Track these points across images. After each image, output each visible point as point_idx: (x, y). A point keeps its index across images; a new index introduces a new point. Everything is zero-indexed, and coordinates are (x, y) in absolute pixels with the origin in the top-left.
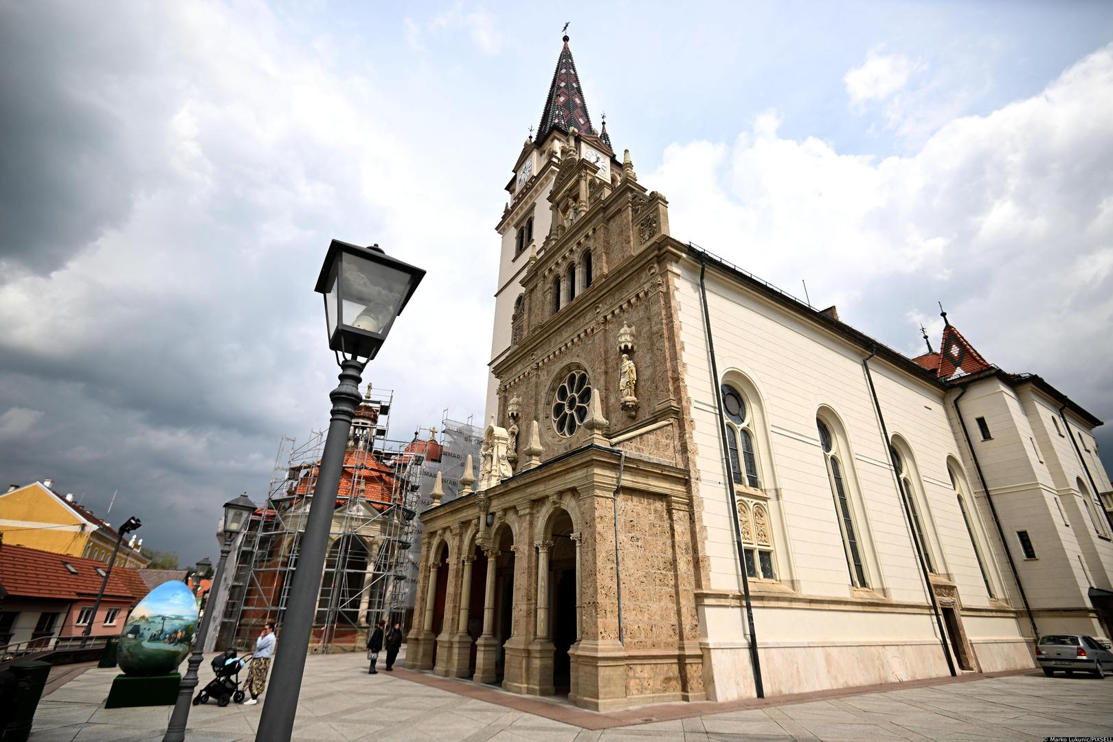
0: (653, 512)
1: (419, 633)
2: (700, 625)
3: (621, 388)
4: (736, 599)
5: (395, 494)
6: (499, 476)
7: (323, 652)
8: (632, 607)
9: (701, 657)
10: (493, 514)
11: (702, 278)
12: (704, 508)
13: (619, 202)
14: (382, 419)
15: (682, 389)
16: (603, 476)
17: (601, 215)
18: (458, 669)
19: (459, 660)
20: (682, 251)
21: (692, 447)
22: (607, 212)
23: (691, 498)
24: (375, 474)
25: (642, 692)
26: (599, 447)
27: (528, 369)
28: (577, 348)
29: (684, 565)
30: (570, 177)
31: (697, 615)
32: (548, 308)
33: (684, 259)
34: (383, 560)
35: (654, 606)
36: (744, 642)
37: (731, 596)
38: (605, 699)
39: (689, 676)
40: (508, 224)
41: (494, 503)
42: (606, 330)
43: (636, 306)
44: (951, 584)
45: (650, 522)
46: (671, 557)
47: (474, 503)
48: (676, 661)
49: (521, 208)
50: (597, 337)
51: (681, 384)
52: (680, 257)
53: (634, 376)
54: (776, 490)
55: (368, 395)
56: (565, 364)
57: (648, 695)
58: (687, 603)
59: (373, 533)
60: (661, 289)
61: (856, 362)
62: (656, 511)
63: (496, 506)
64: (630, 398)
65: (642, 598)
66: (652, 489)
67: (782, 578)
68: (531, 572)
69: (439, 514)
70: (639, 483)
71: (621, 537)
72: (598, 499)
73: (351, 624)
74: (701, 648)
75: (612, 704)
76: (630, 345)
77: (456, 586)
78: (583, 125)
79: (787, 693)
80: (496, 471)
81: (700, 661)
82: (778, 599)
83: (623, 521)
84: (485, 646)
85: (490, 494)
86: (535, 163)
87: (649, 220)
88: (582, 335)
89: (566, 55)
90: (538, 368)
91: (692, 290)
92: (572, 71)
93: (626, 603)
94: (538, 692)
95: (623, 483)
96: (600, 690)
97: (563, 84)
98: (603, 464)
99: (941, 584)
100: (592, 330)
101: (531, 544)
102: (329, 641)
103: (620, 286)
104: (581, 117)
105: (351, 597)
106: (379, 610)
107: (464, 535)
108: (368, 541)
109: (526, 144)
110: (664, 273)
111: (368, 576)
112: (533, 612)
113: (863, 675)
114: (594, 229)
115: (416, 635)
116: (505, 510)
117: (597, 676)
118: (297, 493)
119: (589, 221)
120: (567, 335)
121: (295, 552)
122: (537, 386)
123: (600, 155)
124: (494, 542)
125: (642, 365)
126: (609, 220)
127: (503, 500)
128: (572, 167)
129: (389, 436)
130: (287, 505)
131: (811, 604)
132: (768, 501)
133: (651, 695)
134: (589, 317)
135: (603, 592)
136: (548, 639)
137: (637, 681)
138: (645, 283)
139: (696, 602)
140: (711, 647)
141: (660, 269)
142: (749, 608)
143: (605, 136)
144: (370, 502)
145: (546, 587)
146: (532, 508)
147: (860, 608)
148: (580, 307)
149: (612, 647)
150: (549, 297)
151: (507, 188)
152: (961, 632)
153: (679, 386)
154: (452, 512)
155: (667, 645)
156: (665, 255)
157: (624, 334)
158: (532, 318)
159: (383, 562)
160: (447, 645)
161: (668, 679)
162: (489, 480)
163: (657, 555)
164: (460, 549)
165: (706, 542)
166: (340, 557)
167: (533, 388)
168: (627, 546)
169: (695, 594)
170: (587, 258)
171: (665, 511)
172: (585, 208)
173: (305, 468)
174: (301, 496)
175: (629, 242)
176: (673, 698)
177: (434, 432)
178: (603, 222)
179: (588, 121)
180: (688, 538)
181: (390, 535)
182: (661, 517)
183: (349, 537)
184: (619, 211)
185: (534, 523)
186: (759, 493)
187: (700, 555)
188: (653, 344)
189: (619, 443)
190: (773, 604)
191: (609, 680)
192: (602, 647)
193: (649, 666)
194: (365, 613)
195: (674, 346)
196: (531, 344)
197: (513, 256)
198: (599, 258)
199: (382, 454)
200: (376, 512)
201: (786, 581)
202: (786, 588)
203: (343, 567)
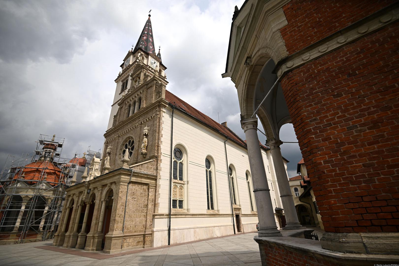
0: (142, 189)
1: (59, 233)
2: (152, 225)
3: (142, 147)
4: (167, 216)
5: (61, 179)
6: (94, 176)
7: (20, 243)
8: (129, 220)
9: (151, 234)
10: (90, 189)
11: (173, 113)
12: (160, 188)
13: (152, 83)
14: (59, 149)
15: (159, 150)
16: (125, 178)
17: (146, 86)
18: (71, 245)
19: (72, 241)
20: (166, 104)
21: (160, 168)
22: (148, 86)
23: (156, 185)
24: (52, 171)
25: (128, 247)
26: (124, 169)
27: (116, 137)
28: (132, 131)
29: (150, 206)
30: (138, 70)
31: (153, 221)
32: (126, 115)
33: (167, 107)
34: (53, 205)
35: (138, 219)
36: (167, 228)
37: (165, 215)
38: (113, 250)
39: (146, 240)
40: (119, 80)
41: (91, 185)
42: (141, 127)
43: (151, 120)
44: (240, 208)
45: (140, 192)
46: (147, 204)
47: (84, 185)
48: (143, 236)
49: (125, 75)
50: (138, 129)
51: (159, 148)
52: (166, 106)
53: (146, 144)
54: (188, 181)
55: (53, 139)
56: (127, 136)
57: (130, 247)
58: (149, 218)
59: (49, 195)
60: (158, 116)
61: (222, 142)
62: (143, 189)
63: (91, 187)
64: (144, 151)
65: (133, 217)
66: (143, 182)
67: (185, 208)
68: (99, 210)
69: (72, 189)
70: (138, 180)
71: (129, 198)
72: (122, 186)
73: (35, 231)
74: (152, 232)
75: (115, 251)
76: (147, 133)
77: (75, 215)
78: (151, 49)
79: (179, 243)
80: (93, 174)
81: (151, 235)
82: (181, 215)
83: (130, 192)
84: (81, 236)
85: (90, 182)
86: (131, 60)
87: (159, 92)
88: (134, 127)
89: (149, 22)
90: (119, 137)
91: (169, 117)
92: (150, 28)
93: (127, 219)
94: (95, 250)
95: (132, 180)
96: (111, 247)
97: (146, 32)
98: (125, 174)
99: (236, 208)
100: (137, 126)
101: (100, 200)
102: (24, 238)
103: (147, 113)
104: (151, 46)
105: (35, 220)
106: (49, 225)
107: (80, 197)
108: (46, 198)
109: (129, 52)
110: (160, 111)
111: (45, 212)
112: (97, 223)
113: (206, 236)
114: (143, 91)
115: (58, 234)
116: (94, 188)
117: (111, 243)
118: (13, 179)
119: (142, 87)
120: (129, 126)
121: (10, 203)
122: (118, 143)
123: (155, 61)
124: (90, 199)
125: (150, 140)
126: (148, 89)
127: (94, 185)
128: (139, 66)
129: (61, 156)
130: (8, 183)
131: (193, 216)
132: (185, 185)
133: (132, 247)
134: (137, 121)
135: (118, 216)
136: (101, 232)
137: (127, 243)
138: (154, 113)
139: (153, 217)
140: (154, 231)
141: (159, 109)
142: (170, 218)
143: (159, 54)
144: (49, 183)
145: (103, 215)
146: (102, 188)
147: (209, 216)
148: (134, 117)
149: (119, 233)
150: (126, 111)
151: (121, 66)
152: (240, 221)
153: (158, 149)
154: (77, 188)
155: (140, 231)
156: (161, 105)
157: (146, 129)
158: (120, 118)
159: (52, 206)
160: (68, 237)
161: (139, 242)
162: (90, 177)
163: (141, 203)
164: (78, 201)
165: (159, 198)
166: (32, 204)
167: (117, 143)
168: (131, 201)
169: (153, 215)
170: (140, 99)
171: (147, 189)
172: (142, 82)
173: (18, 168)
174: (15, 180)
175: (152, 98)
176: (140, 247)
177: (85, 154)
178: (146, 89)
179: (154, 48)
180: (153, 197)
181: (57, 195)
182: (145, 191)
183: (37, 196)
184: (151, 86)
185: (103, 193)
186: (182, 182)
187: (156, 202)
188: (153, 134)
189: (133, 167)
190: (179, 216)
191: (116, 244)
192: (114, 233)
193: (132, 238)
194: (42, 226)
195: (159, 135)
196: (118, 128)
197: (120, 92)
198: (143, 102)
199: (57, 163)
200: (51, 186)
201: (186, 209)
202: (186, 211)
203: (33, 208)
